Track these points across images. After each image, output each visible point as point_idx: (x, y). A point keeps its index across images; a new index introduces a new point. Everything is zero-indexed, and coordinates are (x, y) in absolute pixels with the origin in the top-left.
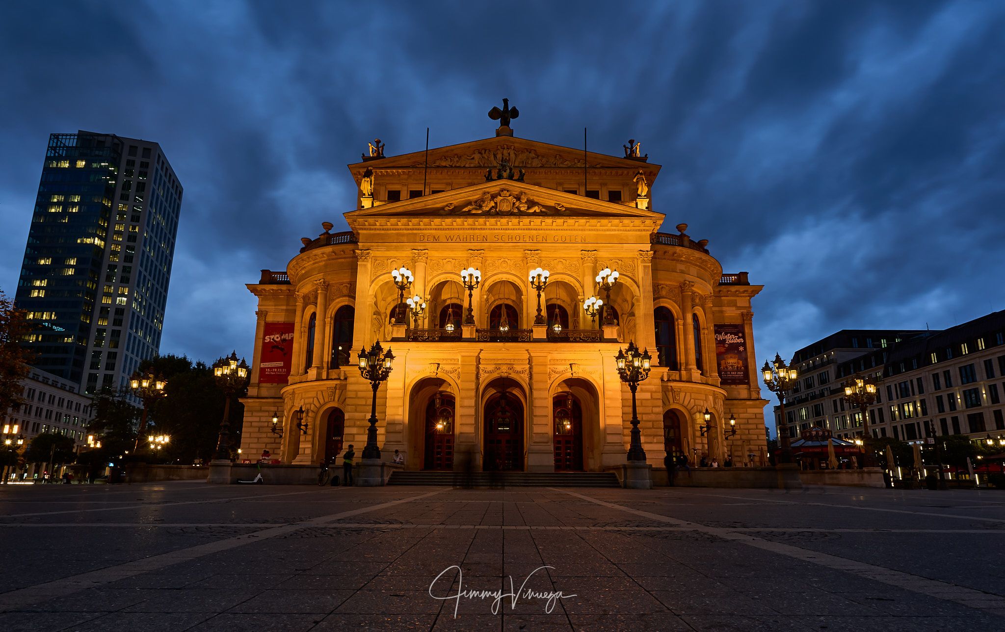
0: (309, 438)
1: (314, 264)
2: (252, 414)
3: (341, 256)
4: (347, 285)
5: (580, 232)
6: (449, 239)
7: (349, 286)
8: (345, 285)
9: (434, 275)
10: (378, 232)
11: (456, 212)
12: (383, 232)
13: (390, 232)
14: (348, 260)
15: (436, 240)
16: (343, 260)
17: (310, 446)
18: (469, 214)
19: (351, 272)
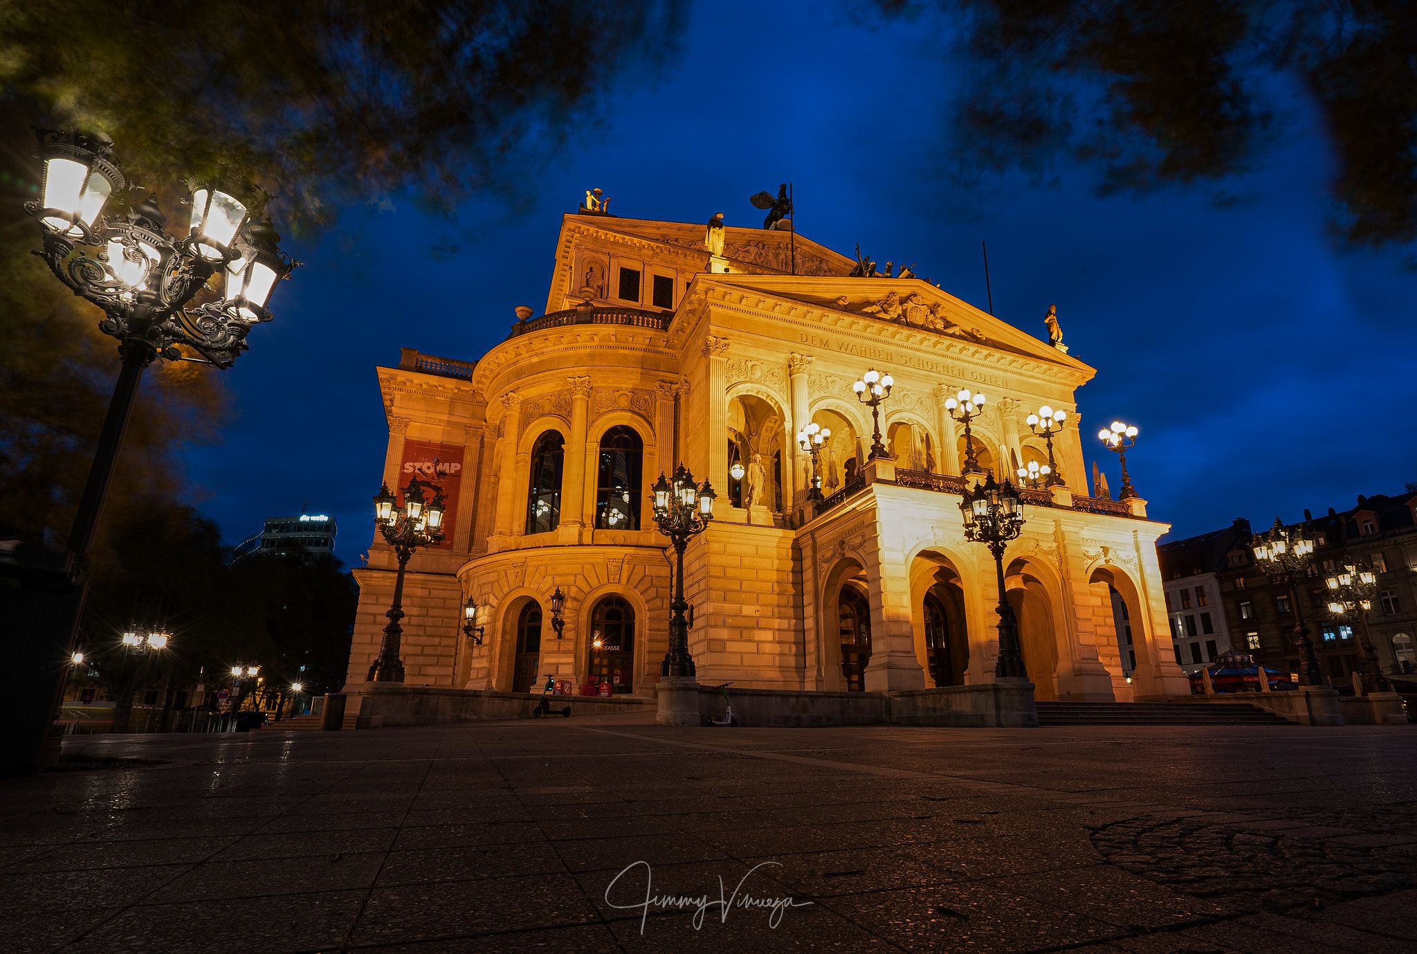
0: (570, 646)
1: (566, 349)
2: (377, 600)
3: (625, 345)
4: (627, 392)
5: (1001, 373)
6: (842, 347)
7: (630, 395)
8: (624, 392)
9: (815, 397)
10: (740, 315)
11: (855, 309)
12: (747, 316)
13: (757, 318)
14: (636, 353)
15: (825, 344)
16: (627, 352)
17: (571, 660)
18: (872, 316)
19: (641, 374)
